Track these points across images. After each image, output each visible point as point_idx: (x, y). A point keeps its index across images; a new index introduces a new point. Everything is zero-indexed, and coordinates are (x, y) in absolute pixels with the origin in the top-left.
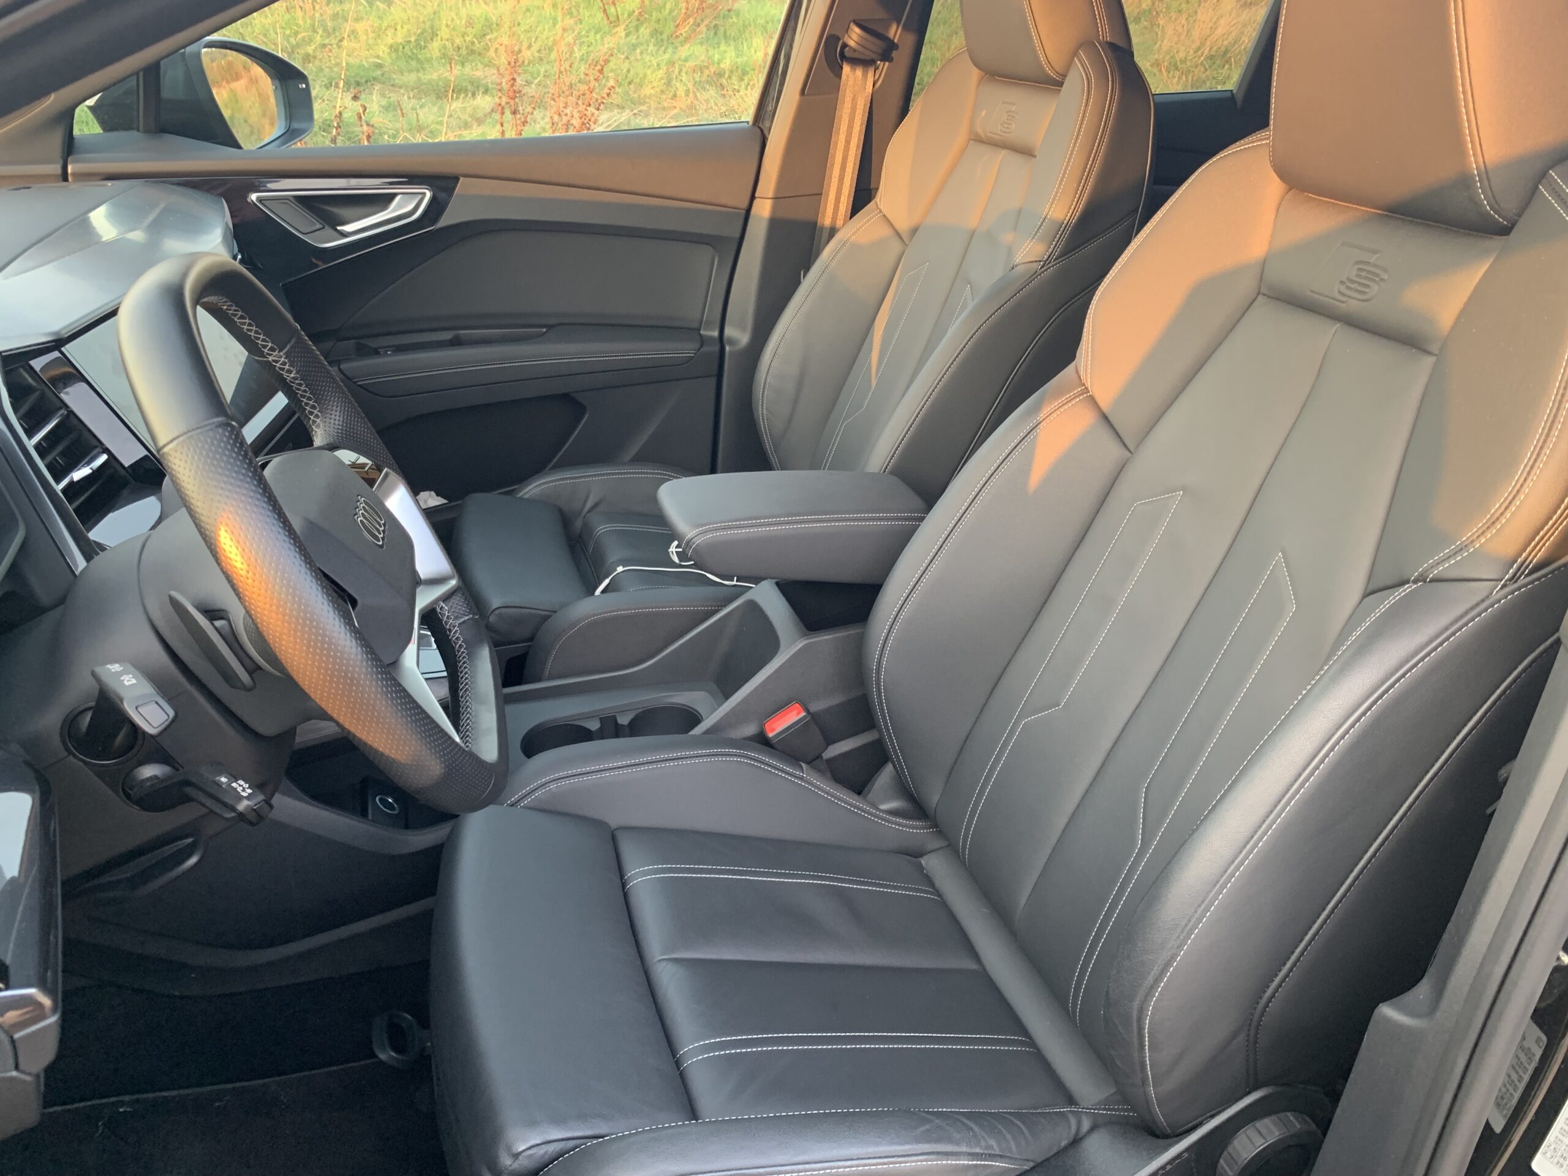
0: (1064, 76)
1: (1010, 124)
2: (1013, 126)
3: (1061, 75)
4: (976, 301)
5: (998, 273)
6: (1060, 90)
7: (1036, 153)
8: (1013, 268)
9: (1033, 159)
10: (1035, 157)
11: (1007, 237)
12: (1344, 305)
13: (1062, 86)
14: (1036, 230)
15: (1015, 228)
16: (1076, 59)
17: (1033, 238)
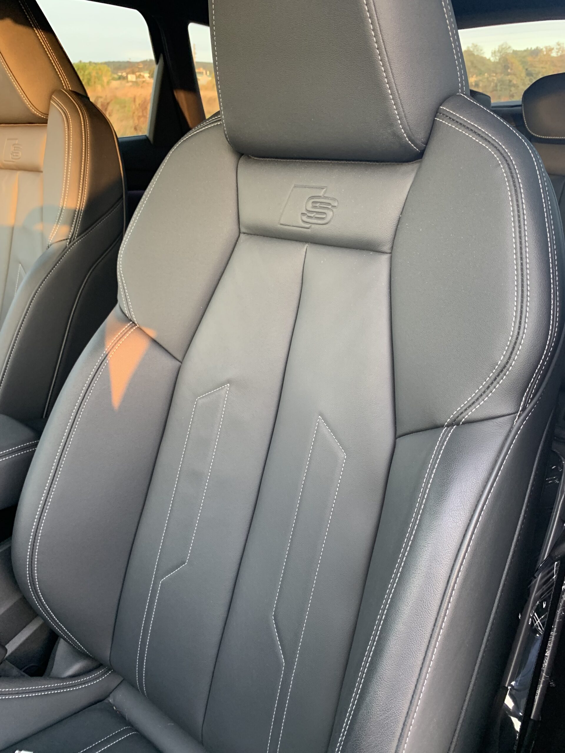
0: (47, 115)
1: (18, 153)
2: (20, 154)
3: (45, 114)
4: (29, 273)
5: (39, 253)
6: (47, 126)
7: (42, 169)
8: (49, 247)
9: (41, 174)
10: (42, 172)
11: (38, 227)
12: (309, 230)
13: (47, 123)
14: (58, 218)
15: (42, 220)
16: (51, 102)
17: (57, 224)
